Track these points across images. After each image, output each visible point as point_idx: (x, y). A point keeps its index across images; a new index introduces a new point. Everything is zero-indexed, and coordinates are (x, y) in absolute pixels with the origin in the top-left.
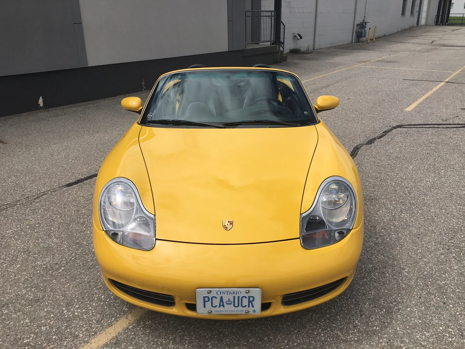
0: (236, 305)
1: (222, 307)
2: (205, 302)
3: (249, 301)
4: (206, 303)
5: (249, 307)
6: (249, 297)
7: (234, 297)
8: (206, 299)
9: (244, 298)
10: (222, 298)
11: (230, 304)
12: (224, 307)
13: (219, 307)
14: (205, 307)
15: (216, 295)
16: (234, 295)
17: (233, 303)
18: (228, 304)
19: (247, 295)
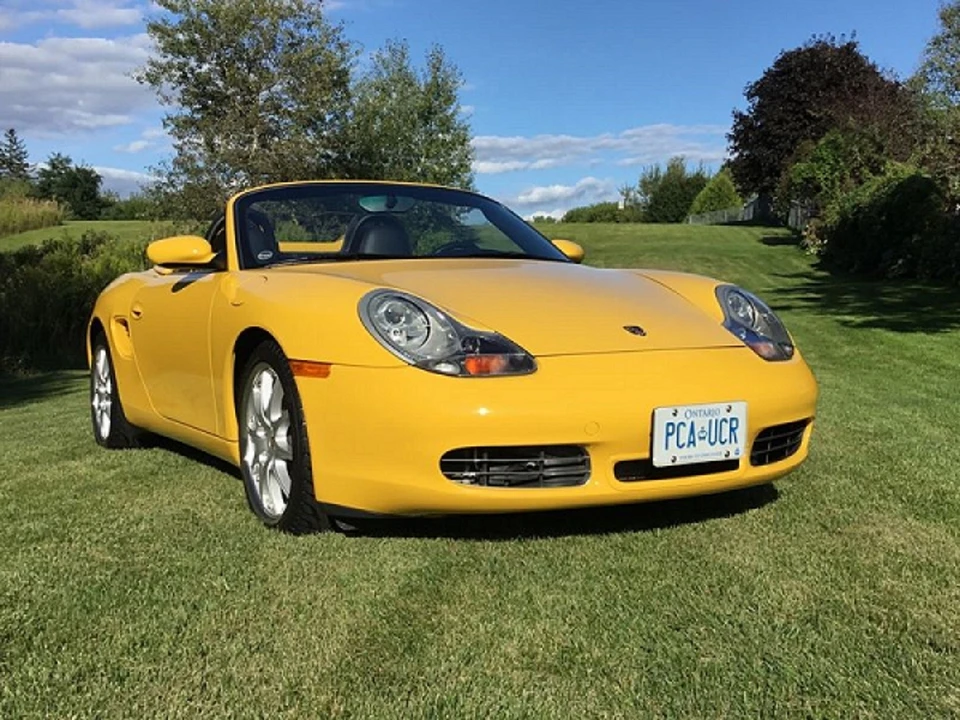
0: (713, 440)
1: (692, 445)
2: (668, 434)
3: (732, 430)
4: (670, 438)
5: (730, 441)
6: (732, 419)
7: (710, 422)
8: (670, 430)
9: (724, 423)
10: (692, 424)
11: (704, 438)
12: (695, 445)
13: (689, 446)
14: (667, 447)
15: (685, 421)
16: (710, 418)
17: (707, 438)
18: (701, 438)
19: (728, 416)
